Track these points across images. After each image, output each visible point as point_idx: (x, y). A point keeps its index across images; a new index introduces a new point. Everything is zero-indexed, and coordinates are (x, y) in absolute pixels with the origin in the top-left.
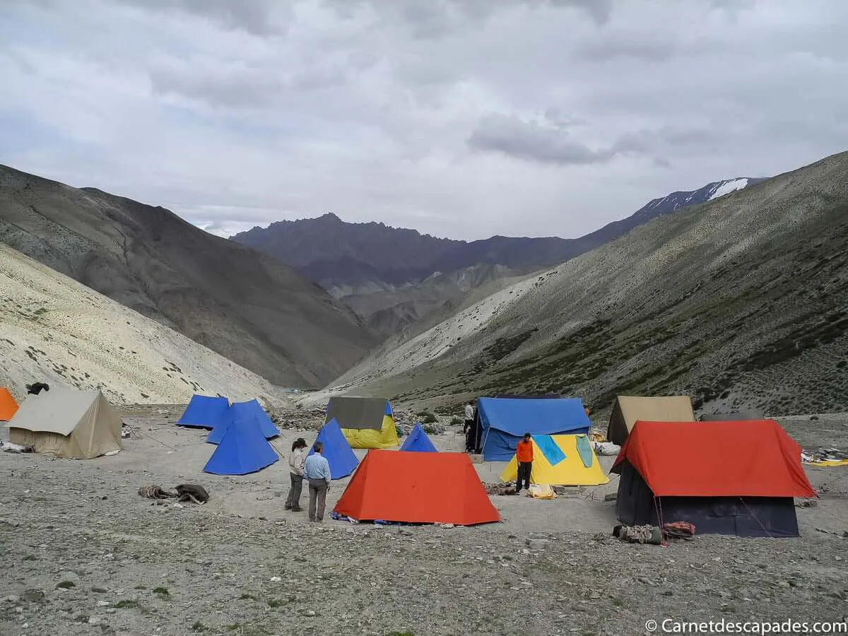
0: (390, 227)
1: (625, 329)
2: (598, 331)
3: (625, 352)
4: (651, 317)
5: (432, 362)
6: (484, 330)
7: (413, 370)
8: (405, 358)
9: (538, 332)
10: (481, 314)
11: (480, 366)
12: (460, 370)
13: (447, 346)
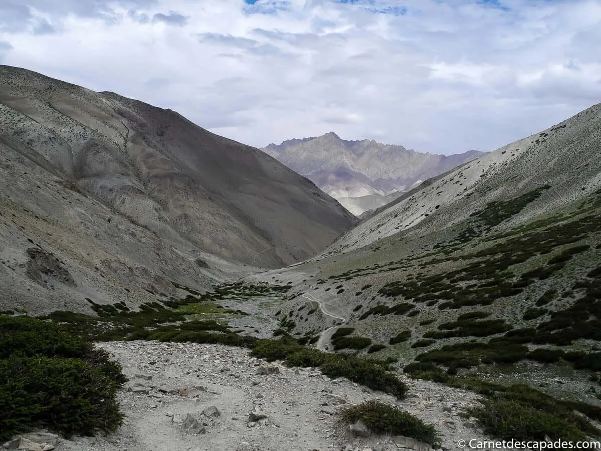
0: (381, 144)
5: (402, 233)
6: (469, 195)
7: (378, 243)
8: (372, 231)
9: (550, 189)
10: (465, 178)
11: (466, 233)
12: (438, 240)
13: (422, 215)
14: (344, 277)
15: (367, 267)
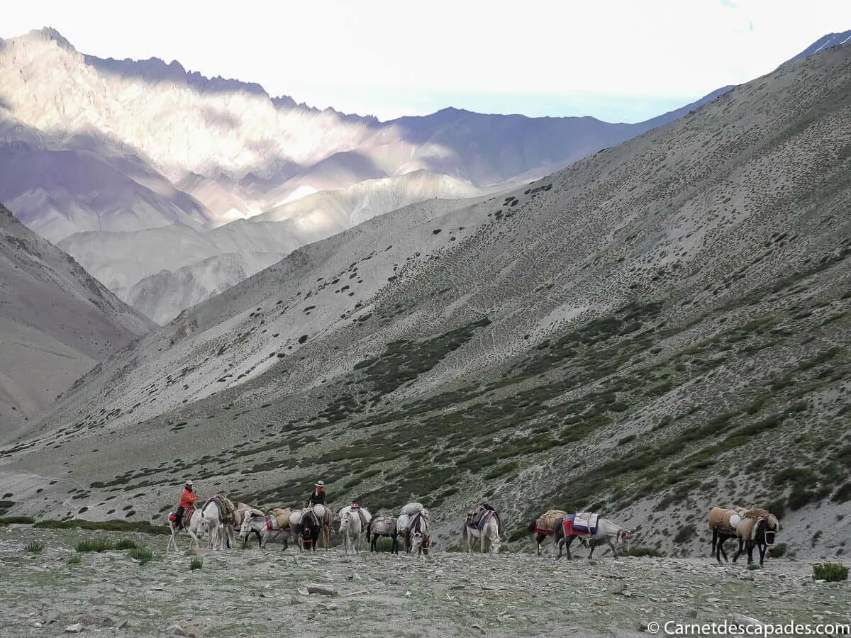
1: (689, 326)
2: (627, 331)
3: (664, 377)
4: (753, 299)
5: (231, 393)
6: (364, 319)
7: (184, 411)
8: (170, 381)
9: (488, 327)
10: (360, 282)
11: (340, 405)
12: (291, 416)
13: (272, 355)
14: (119, 486)
15: (163, 464)
